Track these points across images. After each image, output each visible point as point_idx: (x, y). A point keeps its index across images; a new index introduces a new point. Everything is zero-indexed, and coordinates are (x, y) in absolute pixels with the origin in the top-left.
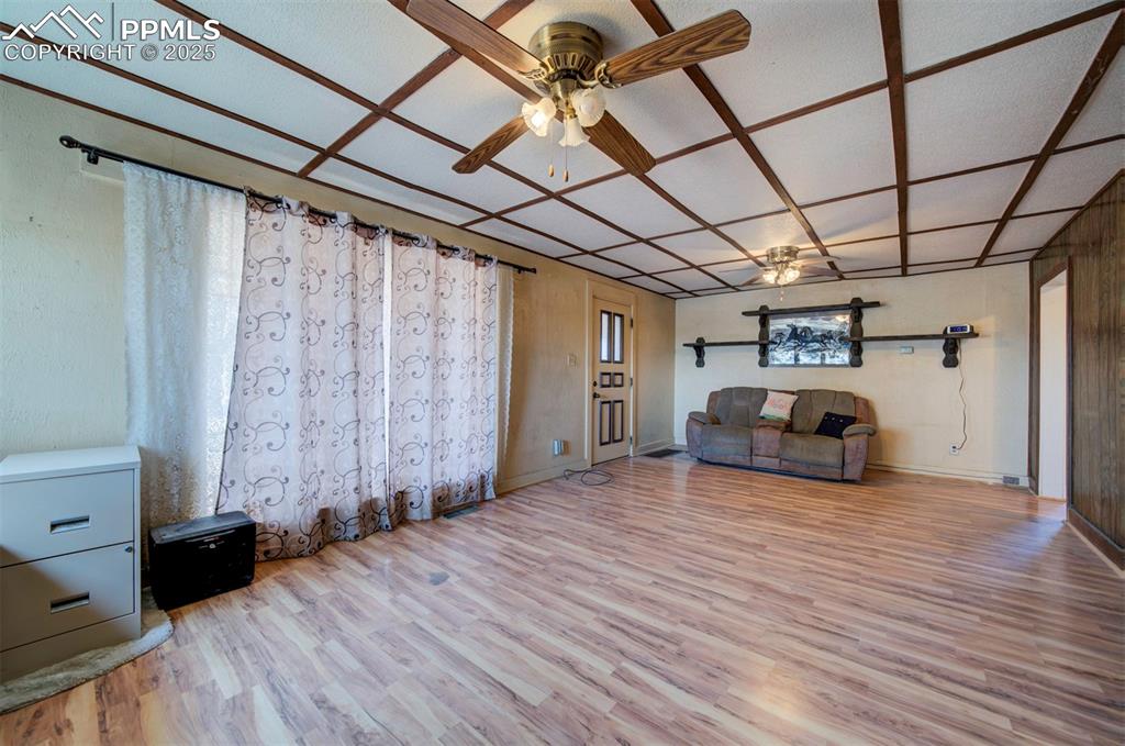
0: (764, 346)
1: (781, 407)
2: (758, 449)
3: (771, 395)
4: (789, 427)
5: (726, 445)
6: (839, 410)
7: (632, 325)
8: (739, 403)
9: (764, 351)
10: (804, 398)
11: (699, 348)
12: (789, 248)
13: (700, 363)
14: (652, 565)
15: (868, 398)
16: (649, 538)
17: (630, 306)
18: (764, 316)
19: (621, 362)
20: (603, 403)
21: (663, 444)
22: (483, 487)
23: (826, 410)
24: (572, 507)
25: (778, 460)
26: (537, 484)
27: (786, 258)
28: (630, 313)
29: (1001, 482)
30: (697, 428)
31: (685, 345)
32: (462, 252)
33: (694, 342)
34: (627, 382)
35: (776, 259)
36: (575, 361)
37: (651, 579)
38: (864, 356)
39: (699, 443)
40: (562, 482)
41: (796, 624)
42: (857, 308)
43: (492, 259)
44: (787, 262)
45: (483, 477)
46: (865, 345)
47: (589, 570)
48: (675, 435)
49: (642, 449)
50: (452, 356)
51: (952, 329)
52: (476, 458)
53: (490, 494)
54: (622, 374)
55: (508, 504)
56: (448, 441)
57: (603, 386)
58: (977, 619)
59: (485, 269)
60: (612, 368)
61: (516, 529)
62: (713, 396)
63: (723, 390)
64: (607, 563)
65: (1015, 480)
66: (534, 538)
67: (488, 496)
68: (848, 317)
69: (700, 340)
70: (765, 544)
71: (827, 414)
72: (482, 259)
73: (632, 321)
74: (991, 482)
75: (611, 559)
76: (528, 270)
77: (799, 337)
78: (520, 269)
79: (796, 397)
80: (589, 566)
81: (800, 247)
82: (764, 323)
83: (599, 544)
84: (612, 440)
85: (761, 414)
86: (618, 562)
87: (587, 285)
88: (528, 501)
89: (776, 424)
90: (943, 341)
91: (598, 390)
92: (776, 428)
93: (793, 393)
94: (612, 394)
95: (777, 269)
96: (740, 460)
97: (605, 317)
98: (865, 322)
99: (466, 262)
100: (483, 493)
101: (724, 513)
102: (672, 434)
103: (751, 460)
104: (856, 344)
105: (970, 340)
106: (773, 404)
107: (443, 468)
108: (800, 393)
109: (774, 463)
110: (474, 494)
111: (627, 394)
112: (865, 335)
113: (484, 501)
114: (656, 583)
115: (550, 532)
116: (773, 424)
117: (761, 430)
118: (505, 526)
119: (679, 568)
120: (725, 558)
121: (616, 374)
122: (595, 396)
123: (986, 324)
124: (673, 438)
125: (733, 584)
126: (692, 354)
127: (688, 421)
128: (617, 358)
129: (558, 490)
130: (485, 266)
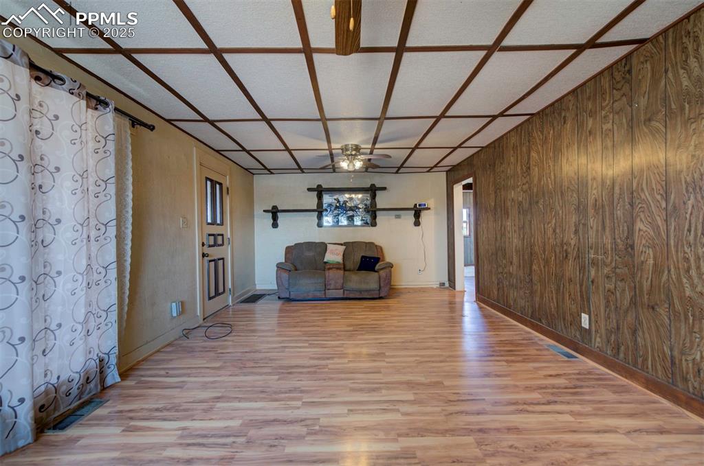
0: (320, 212)
1: (338, 254)
2: (330, 284)
3: (329, 247)
4: (344, 267)
5: (307, 285)
6: (368, 254)
7: (228, 193)
8: (310, 254)
9: (320, 217)
10: (349, 247)
11: (275, 213)
12: (356, 146)
13: (275, 225)
14: (332, 396)
15: (382, 245)
16: (309, 373)
17: (226, 176)
18: (320, 191)
19: (222, 224)
20: (210, 261)
21: (249, 291)
22: (101, 372)
23: (361, 255)
24: (217, 365)
25: (342, 290)
26: (158, 351)
27: (354, 153)
28: (227, 182)
29: (438, 286)
30: (285, 275)
31: (264, 211)
32: (68, 85)
33: (270, 209)
34: (226, 241)
35: (349, 153)
36: (188, 223)
37: (344, 410)
38: (378, 220)
39: (287, 286)
40: (185, 342)
41: (452, 403)
42: (373, 190)
43: (107, 104)
44: (355, 155)
45: (101, 360)
46: (378, 213)
47: (291, 422)
48: (256, 283)
49: (238, 297)
50: (58, 217)
51: (420, 205)
52: (93, 340)
53: (113, 376)
54: (222, 235)
55: (140, 382)
56: (53, 327)
57: (210, 246)
58: (504, 363)
59: (97, 113)
60: (215, 230)
61: (175, 408)
62: (289, 250)
63: (296, 244)
64: (298, 408)
65: (444, 284)
66: (205, 411)
67: (109, 381)
68: (369, 195)
69: (275, 207)
70: (384, 351)
71: (363, 257)
72: (95, 101)
73: (228, 189)
74: (435, 286)
75: (299, 403)
76: (145, 125)
77: (342, 208)
78: (135, 122)
79: (344, 247)
80: (285, 418)
81: (363, 146)
82: (320, 197)
83: (275, 393)
84: (217, 294)
85: (325, 260)
86: (306, 404)
87: (195, 151)
88: (163, 372)
89: (337, 266)
90: (414, 212)
91: (207, 250)
92: (338, 269)
93: (342, 245)
94: (215, 253)
95: (348, 159)
96: (319, 294)
97: (209, 183)
98: (378, 199)
99: (75, 99)
100: (103, 380)
101: (338, 336)
102: (255, 282)
103: (325, 293)
104: (372, 212)
105: (426, 211)
106: (332, 252)
107: (46, 365)
108: (345, 244)
109: (340, 294)
110: (92, 385)
111: (226, 252)
112: (378, 207)
113: (104, 388)
114: (351, 410)
115: (219, 398)
116: (336, 266)
117: (330, 271)
118: (157, 410)
119: (353, 390)
120: (370, 370)
121: (218, 235)
122: (204, 255)
123: (430, 203)
124: (255, 285)
125: (394, 389)
126: (268, 218)
127: (277, 271)
128: (218, 222)
129: (189, 352)
130: (96, 109)
